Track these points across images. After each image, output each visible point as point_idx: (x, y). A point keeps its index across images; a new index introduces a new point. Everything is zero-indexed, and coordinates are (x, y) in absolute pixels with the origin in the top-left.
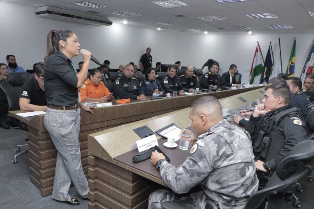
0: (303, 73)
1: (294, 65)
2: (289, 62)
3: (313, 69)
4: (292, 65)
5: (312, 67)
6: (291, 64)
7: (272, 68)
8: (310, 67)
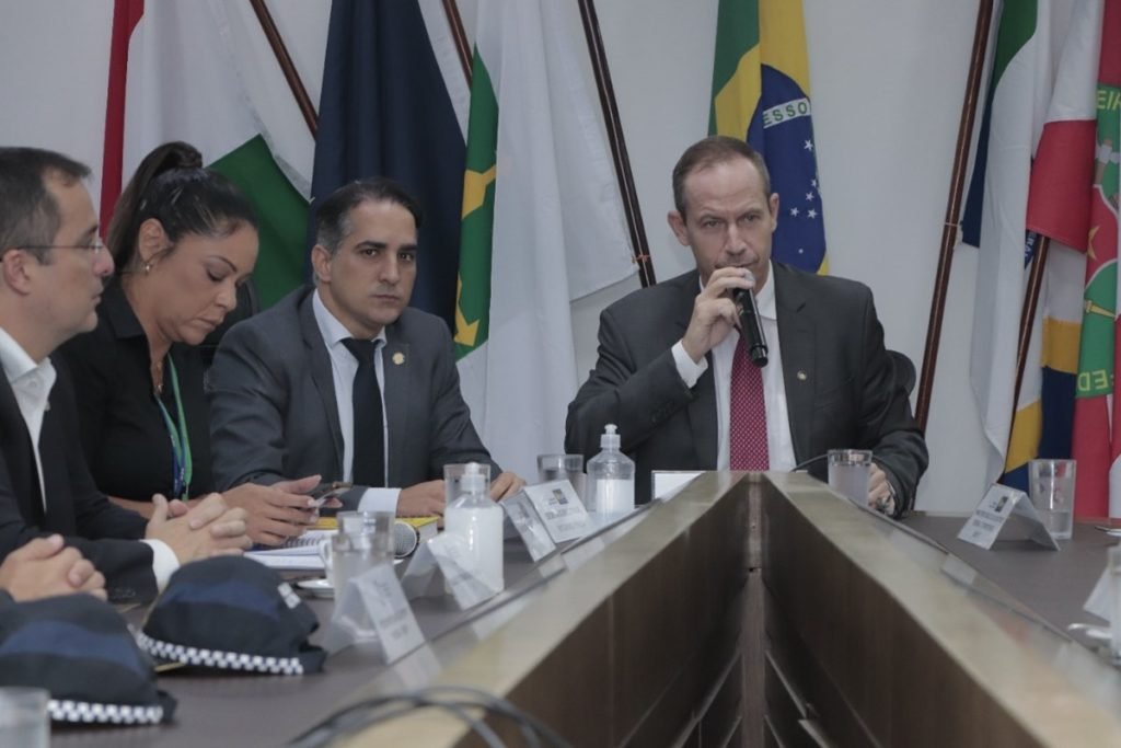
0: (964, 255)
1: (803, 126)
2: (724, 70)
3: (1104, 154)
4: (772, 117)
5: (1089, 132)
6: (765, 102)
7: (472, 201)
8: (1052, 131)
